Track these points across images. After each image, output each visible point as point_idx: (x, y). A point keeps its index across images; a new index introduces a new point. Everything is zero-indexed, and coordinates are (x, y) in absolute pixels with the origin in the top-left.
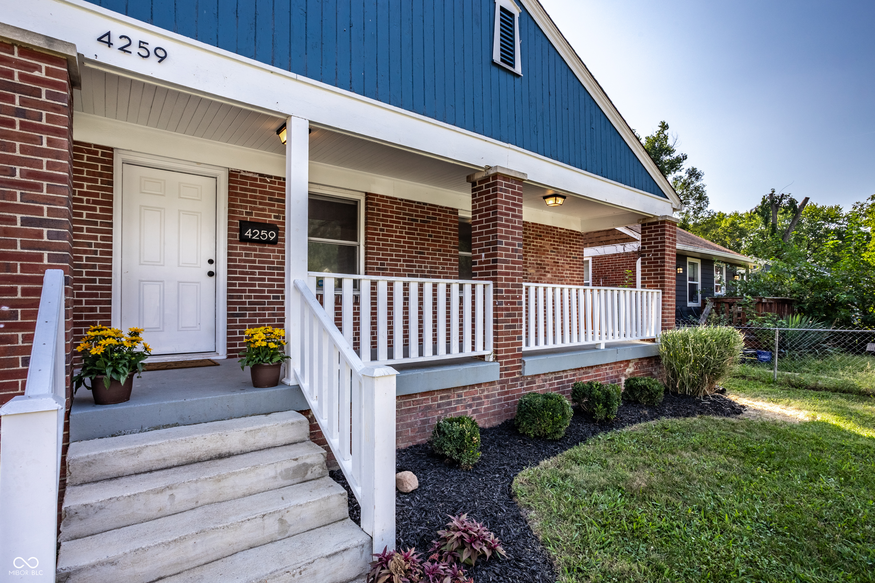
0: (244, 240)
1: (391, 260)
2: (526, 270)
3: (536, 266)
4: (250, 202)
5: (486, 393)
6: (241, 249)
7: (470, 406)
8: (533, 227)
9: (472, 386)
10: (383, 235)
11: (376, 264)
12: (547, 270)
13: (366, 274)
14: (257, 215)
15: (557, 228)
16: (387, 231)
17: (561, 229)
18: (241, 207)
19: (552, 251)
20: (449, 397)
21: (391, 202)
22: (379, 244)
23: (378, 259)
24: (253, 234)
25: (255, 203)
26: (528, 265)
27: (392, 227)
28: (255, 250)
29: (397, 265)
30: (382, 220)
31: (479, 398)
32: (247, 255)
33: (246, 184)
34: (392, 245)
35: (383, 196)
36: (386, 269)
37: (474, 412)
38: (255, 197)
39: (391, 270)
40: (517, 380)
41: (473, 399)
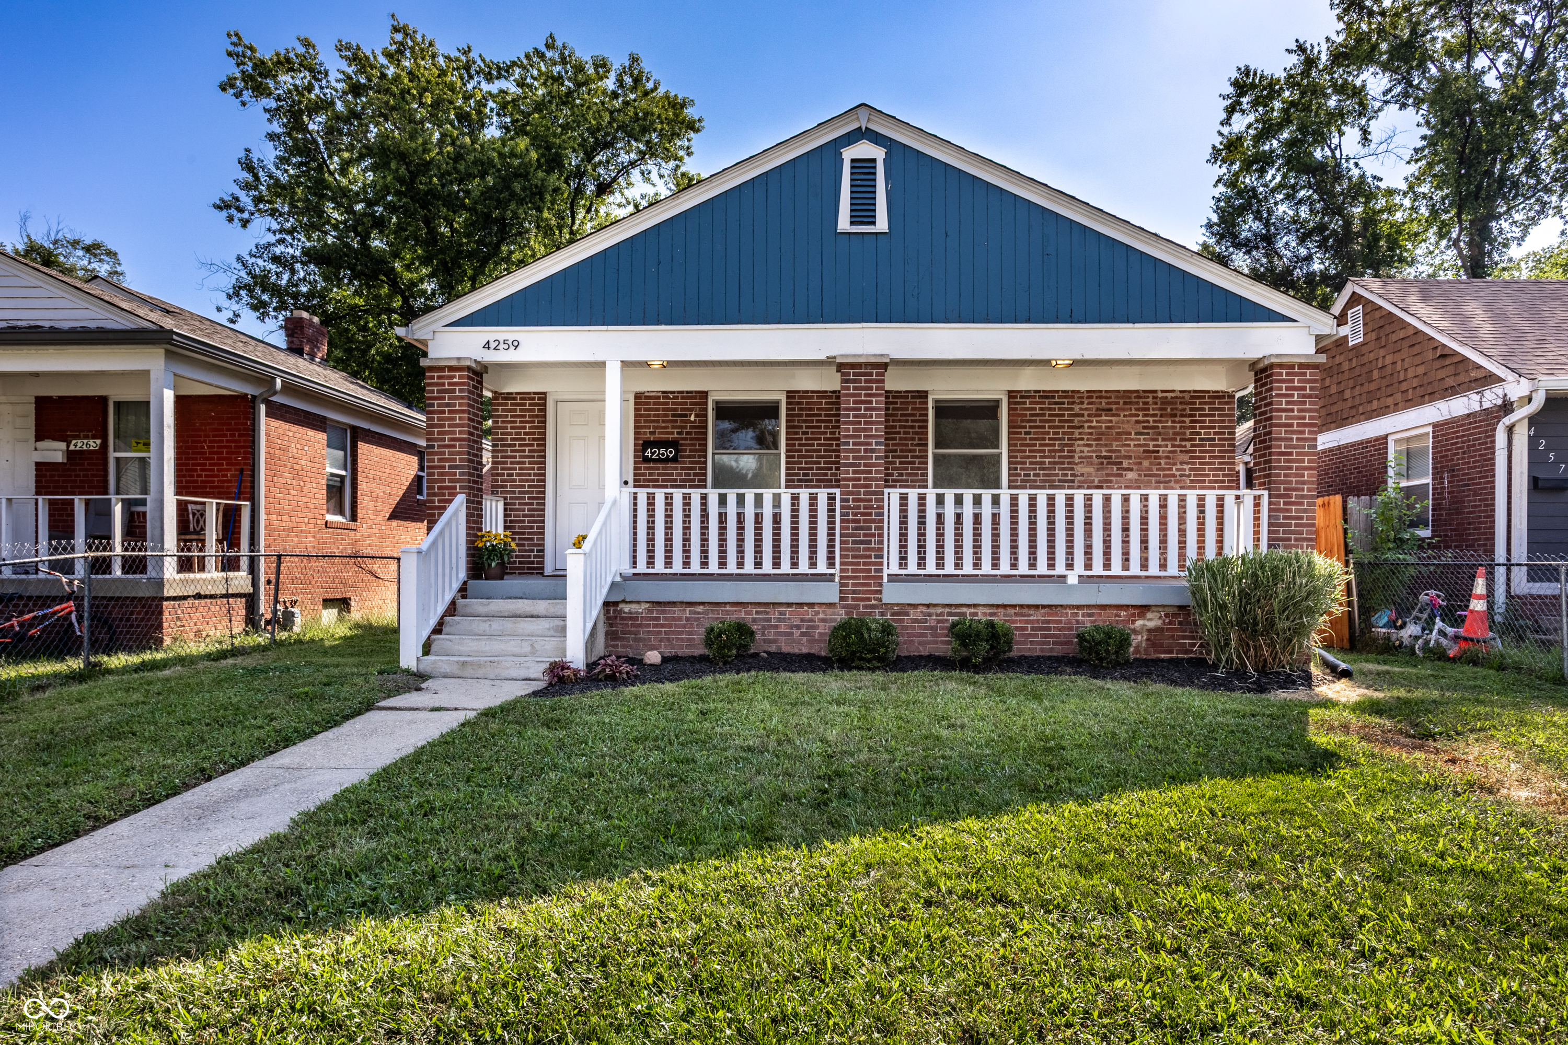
0: (646, 460)
1: (818, 469)
2: (1072, 469)
3: (1096, 460)
4: (654, 421)
5: (821, 616)
6: (646, 468)
7: (798, 627)
8: (1088, 397)
9: (801, 605)
10: (807, 439)
11: (798, 475)
12: (1125, 465)
13: (787, 487)
14: (660, 433)
15: (1155, 391)
16: (813, 433)
17: (1163, 391)
18: (645, 427)
19: (1137, 433)
20: (767, 613)
21: (818, 397)
22: (801, 451)
23: (799, 469)
24: (653, 454)
25: (658, 421)
26: (1077, 460)
27: (820, 427)
28: (658, 469)
29: (826, 475)
30: (805, 421)
31: (811, 620)
32: (650, 474)
33: (649, 404)
34: (820, 451)
35: (807, 392)
36: (811, 481)
37: (803, 634)
38: (658, 415)
39: (818, 481)
40: (873, 607)
41: (802, 620)
